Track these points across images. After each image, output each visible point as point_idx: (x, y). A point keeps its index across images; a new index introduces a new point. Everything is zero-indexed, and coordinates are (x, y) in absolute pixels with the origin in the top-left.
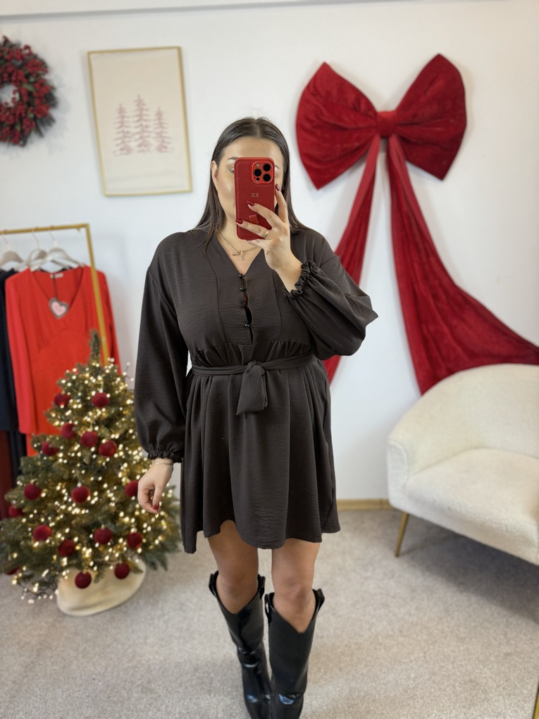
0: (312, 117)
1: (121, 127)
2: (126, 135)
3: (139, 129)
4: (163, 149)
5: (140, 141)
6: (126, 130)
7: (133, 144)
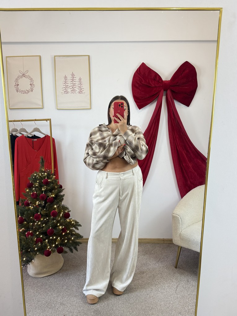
0: (139, 82)
1: (65, 83)
2: (67, 86)
3: (72, 85)
4: (81, 93)
5: (72, 89)
6: (67, 85)
7: (69, 90)
